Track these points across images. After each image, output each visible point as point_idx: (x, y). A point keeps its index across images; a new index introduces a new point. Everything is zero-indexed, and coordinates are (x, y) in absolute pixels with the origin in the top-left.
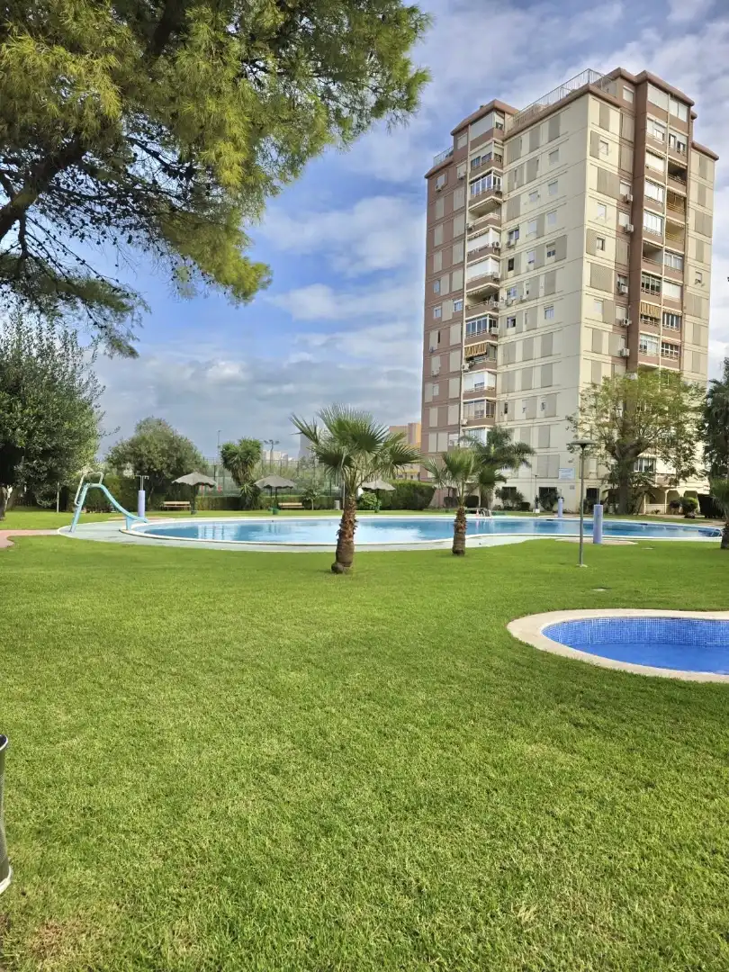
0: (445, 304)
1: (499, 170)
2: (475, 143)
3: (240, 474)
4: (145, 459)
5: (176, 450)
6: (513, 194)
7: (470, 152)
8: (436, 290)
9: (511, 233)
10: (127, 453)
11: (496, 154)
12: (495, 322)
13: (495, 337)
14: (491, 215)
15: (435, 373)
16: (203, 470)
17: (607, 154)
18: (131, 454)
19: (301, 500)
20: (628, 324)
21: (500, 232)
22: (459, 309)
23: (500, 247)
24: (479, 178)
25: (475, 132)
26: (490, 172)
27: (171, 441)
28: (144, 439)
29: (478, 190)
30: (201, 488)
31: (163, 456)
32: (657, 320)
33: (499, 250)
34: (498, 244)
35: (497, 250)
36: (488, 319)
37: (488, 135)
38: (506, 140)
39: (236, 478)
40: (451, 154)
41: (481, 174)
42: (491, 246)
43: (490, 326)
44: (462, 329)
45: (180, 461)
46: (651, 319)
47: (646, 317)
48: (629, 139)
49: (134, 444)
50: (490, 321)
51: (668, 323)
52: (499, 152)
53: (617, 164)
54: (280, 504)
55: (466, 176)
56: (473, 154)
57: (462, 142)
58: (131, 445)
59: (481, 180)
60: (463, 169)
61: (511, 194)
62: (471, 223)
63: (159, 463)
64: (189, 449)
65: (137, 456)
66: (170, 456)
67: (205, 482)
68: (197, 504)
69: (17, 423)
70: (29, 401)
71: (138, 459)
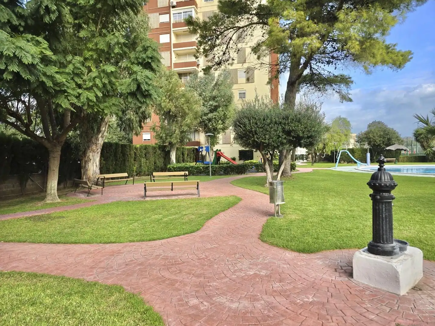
3: (425, 144)
4: (371, 140)
5: (387, 135)
10: (364, 138)
16: (401, 142)
18: (365, 138)
27: (385, 131)
28: (371, 131)
30: (403, 152)
31: (380, 137)
39: (423, 146)
45: (389, 139)
49: (367, 133)
58: (365, 134)
63: (378, 141)
64: (394, 133)
65: (369, 139)
66: (384, 138)
67: (401, 148)
68: (400, 159)
69: (300, 130)
70: (303, 124)
71: (369, 140)
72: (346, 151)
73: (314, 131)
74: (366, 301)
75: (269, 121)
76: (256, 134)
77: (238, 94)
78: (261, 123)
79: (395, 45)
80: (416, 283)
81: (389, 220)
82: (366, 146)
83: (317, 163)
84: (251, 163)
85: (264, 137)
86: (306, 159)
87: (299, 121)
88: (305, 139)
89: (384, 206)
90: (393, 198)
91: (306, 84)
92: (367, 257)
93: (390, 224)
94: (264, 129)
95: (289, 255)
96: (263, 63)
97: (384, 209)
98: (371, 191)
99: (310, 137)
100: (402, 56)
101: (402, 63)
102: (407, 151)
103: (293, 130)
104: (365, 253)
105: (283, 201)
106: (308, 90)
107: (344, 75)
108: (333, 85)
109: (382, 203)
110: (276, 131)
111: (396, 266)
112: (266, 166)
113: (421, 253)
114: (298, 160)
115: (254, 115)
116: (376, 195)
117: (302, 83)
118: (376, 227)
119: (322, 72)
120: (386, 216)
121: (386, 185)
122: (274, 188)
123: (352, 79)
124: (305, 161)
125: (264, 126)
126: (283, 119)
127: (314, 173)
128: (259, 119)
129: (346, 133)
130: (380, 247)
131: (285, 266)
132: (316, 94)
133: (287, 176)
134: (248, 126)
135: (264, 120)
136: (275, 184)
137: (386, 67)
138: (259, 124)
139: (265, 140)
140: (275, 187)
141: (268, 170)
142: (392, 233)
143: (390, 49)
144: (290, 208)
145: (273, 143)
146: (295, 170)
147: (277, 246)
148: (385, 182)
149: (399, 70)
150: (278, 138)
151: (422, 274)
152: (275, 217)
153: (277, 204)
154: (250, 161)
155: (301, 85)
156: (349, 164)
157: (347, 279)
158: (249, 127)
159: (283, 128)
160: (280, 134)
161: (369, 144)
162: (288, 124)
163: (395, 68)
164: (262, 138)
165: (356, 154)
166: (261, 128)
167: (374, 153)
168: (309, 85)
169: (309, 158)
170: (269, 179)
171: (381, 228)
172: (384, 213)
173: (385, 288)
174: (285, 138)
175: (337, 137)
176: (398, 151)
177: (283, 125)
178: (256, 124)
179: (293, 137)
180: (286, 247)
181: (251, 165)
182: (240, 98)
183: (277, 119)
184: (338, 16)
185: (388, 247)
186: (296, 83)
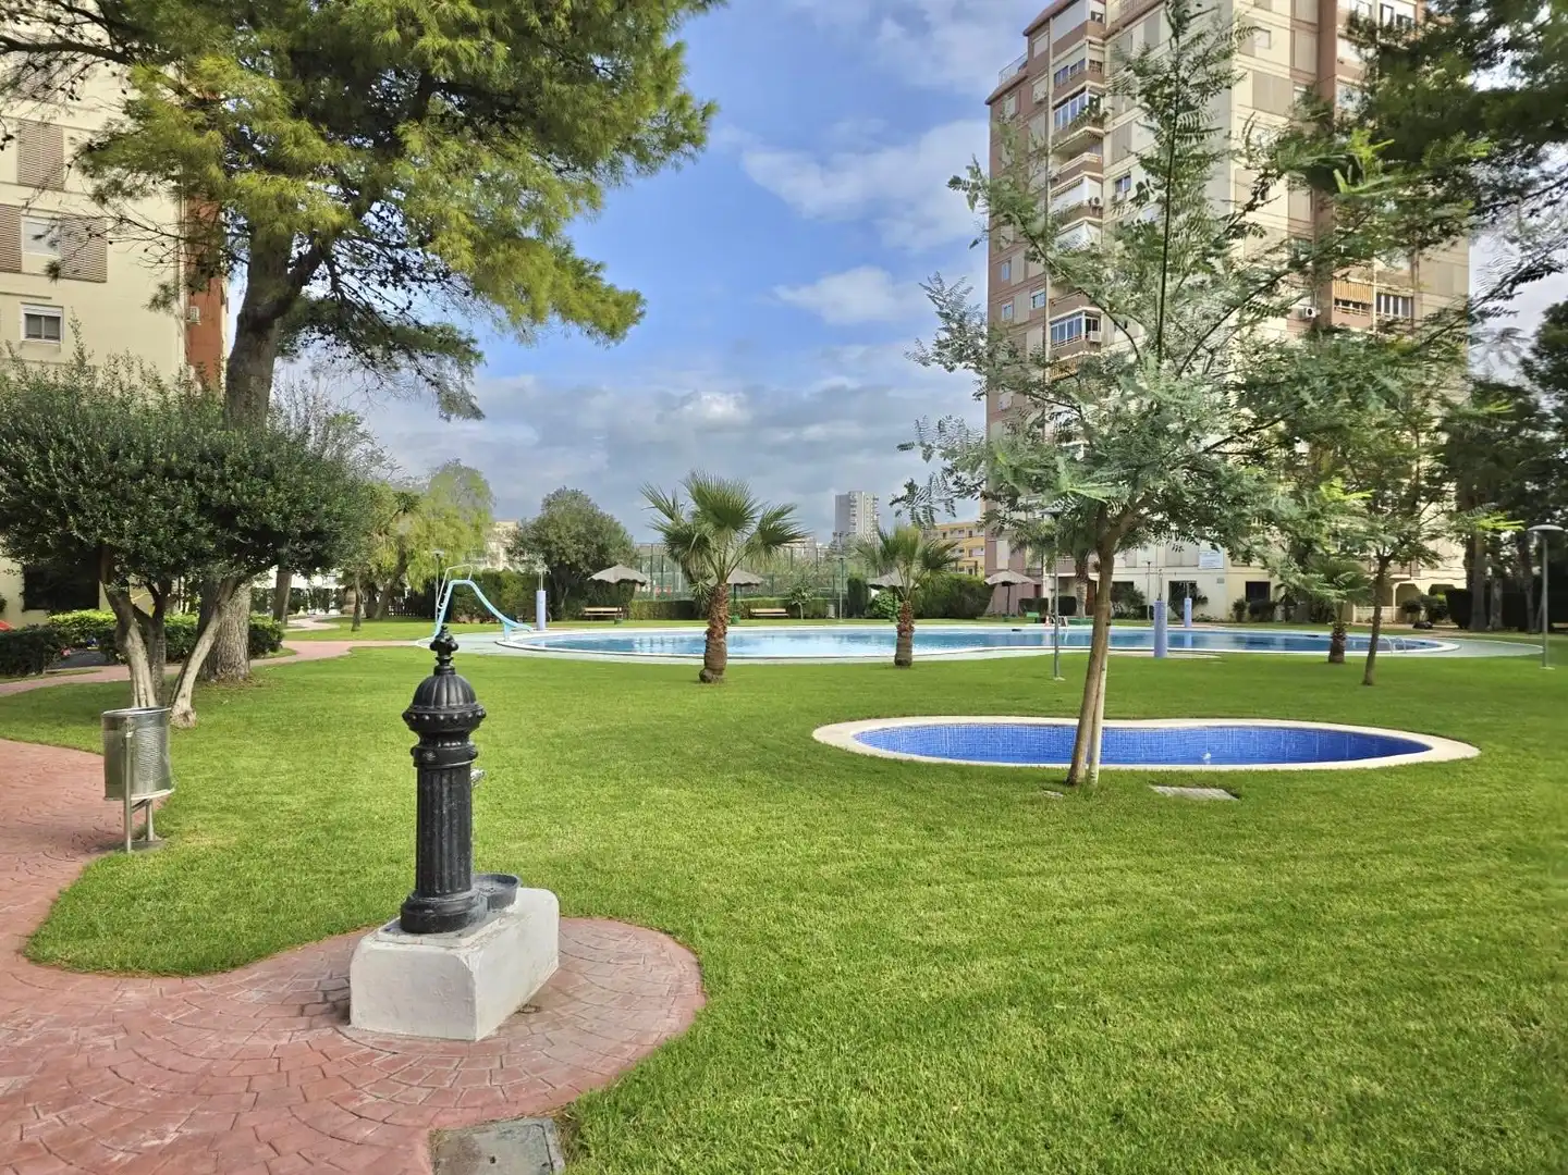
0: (1018, 297)
1: (1099, 85)
2: (1061, 45)
3: (693, 568)
4: (554, 548)
5: (597, 534)
6: (1120, 121)
7: (1052, 61)
8: (1004, 277)
9: (1118, 182)
10: (530, 538)
11: (1092, 62)
12: (1095, 322)
13: (1096, 345)
14: (1086, 156)
15: (1005, 406)
16: (633, 560)
17: (1270, 48)
18: (535, 541)
19: (785, 605)
20: (1314, 315)
21: (1101, 181)
22: (1039, 305)
23: (1101, 204)
24: (1065, 101)
25: (1060, 28)
26: (1083, 90)
27: (590, 523)
28: (552, 519)
29: (1065, 118)
31: (577, 543)
32: (1365, 306)
33: (1101, 209)
34: (1097, 200)
35: (1096, 209)
36: (1084, 318)
37: (1081, 30)
38: (1109, 36)
39: (686, 573)
40: (1025, 65)
41: (1071, 93)
42: (1086, 203)
43: (1088, 329)
44: (1044, 334)
45: (602, 549)
46: (1356, 305)
47: (1346, 303)
48: (1308, 19)
49: (541, 525)
50: (1088, 322)
51: (1387, 310)
52: (1096, 57)
53: (1287, 63)
54: (753, 610)
55: (1046, 98)
56: (1055, 64)
57: (1041, 44)
58: (534, 527)
59: (1070, 102)
60: (1042, 88)
61: (1117, 120)
62: (1054, 171)
63: (573, 552)
64: (616, 530)
65: (544, 544)
66: (588, 542)
67: (631, 578)
68: (632, 611)
69: (272, 505)
70: (283, 486)
71: (546, 548)
72: (468, 582)
73: (328, 515)
74: (366, 1089)
75: (135, 463)
76: (76, 508)
77: (23, 319)
78: (99, 464)
79: (599, 266)
80: (532, 993)
81: (459, 823)
82: (541, 569)
83: (377, 620)
84: (81, 622)
85: (112, 525)
86: (340, 605)
87: (269, 475)
88: (294, 543)
89: (445, 781)
90: (472, 757)
91: (320, 335)
92: (392, 947)
93: (463, 834)
94: (114, 496)
95: (136, 993)
96: (129, 221)
97: (445, 790)
98: (414, 739)
99: (318, 534)
100: (618, 304)
101: (619, 324)
102: (650, 586)
103: (244, 506)
104: (389, 936)
105: (164, 783)
106: (329, 356)
107: (453, 329)
108: (418, 354)
109: (442, 772)
110: (166, 503)
111: (466, 958)
112: (129, 642)
113: (551, 901)
114: (306, 609)
115: (68, 432)
116: (424, 751)
117: (304, 326)
118: (423, 850)
119: (378, 305)
120: (450, 811)
121: (452, 719)
122: (124, 740)
123: (478, 348)
124: (334, 613)
125: (115, 481)
126: (203, 458)
127: (356, 659)
128: (92, 452)
129: (475, 520)
130: (432, 908)
131: (106, 1041)
132: (357, 375)
133: (232, 679)
134: (37, 474)
135: (114, 455)
136: (129, 721)
137: (577, 329)
138: (87, 469)
139: (121, 536)
140: (129, 735)
141: (140, 658)
142: (468, 859)
143: (587, 275)
144: (204, 809)
145: (155, 553)
146: (281, 651)
147: (97, 967)
148: (449, 708)
149: (612, 344)
150: (180, 534)
151: (557, 961)
152: (125, 850)
153: (136, 798)
154: (76, 614)
155: (303, 336)
156: (485, 625)
157: (329, 1031)
158: (40, 479)
159: (202, 495)
160: (190, 518)
161: (546, 561)
162: (222, 480)
163: (601, 336)
164: (105, 527)
165: (507, 595)
166: (99, 487)
167: (559, 589)
168: (331, 338)
169: (350, 603)
170: (143, 697)
171: (436, 848)
172: (446, 801)
173: (434, 1031)
174: (211, 535)
175: (446, 533)
176: (627, 586)
177: (203, 485)
178: (77, 468)
179: (245, 532)
180: (131, 968)
181: (82, 633)
182: (29, 336)
183: (174, 458)
184: (404, 139)
185: (455, 901)
186: (271, 327)
